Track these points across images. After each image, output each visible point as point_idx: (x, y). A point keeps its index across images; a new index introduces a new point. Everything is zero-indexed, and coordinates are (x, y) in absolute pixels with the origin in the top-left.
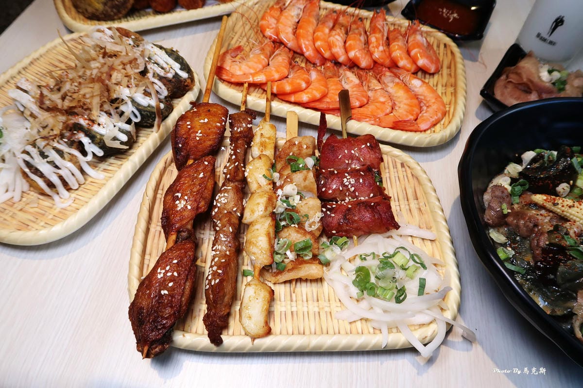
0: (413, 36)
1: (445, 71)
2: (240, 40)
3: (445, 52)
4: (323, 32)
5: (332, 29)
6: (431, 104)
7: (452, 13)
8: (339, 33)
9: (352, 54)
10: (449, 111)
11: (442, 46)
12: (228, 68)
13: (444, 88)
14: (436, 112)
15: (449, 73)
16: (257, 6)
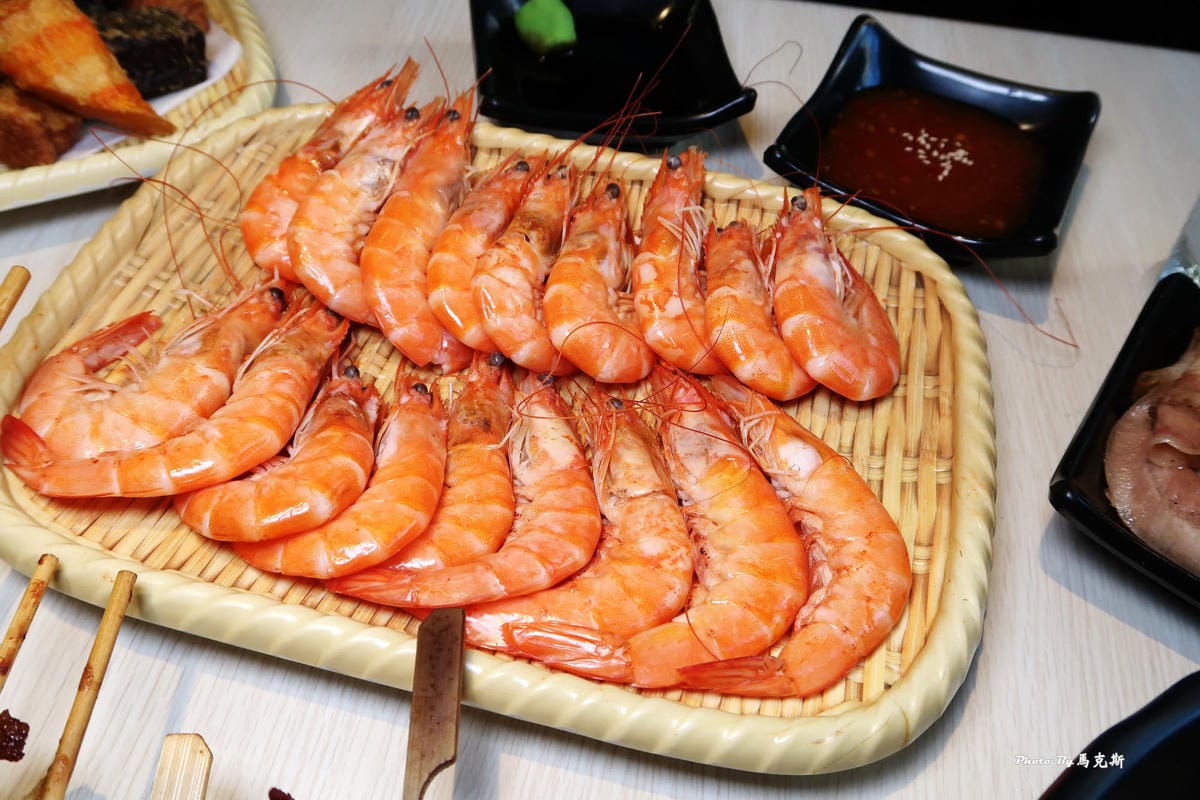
0: (791, 260)
1: (917, 387)
2: (157, 285)
3: (920, 306)
4: (458, 250)
5: (495, 240)
6: (847, 561)
7: (951, 148)
8: (514, 256)
9: (561, 333)
10: (927, 576)
11: (908, 282)
12: (43, 431)
13: (911, 464)
14: (869, 599)
15: (930, 394)
16: (253, 147)
